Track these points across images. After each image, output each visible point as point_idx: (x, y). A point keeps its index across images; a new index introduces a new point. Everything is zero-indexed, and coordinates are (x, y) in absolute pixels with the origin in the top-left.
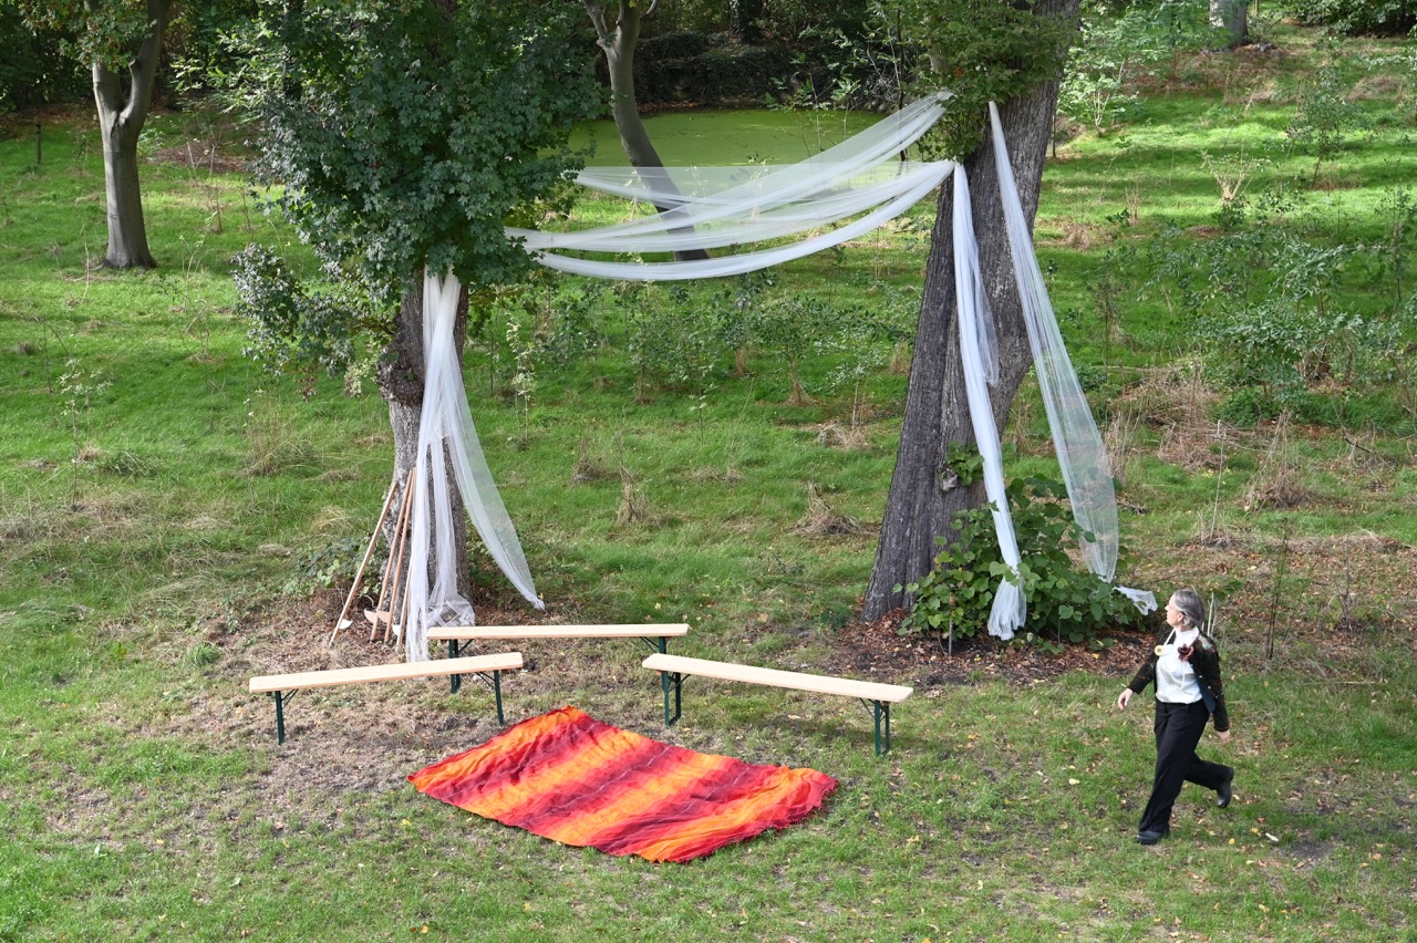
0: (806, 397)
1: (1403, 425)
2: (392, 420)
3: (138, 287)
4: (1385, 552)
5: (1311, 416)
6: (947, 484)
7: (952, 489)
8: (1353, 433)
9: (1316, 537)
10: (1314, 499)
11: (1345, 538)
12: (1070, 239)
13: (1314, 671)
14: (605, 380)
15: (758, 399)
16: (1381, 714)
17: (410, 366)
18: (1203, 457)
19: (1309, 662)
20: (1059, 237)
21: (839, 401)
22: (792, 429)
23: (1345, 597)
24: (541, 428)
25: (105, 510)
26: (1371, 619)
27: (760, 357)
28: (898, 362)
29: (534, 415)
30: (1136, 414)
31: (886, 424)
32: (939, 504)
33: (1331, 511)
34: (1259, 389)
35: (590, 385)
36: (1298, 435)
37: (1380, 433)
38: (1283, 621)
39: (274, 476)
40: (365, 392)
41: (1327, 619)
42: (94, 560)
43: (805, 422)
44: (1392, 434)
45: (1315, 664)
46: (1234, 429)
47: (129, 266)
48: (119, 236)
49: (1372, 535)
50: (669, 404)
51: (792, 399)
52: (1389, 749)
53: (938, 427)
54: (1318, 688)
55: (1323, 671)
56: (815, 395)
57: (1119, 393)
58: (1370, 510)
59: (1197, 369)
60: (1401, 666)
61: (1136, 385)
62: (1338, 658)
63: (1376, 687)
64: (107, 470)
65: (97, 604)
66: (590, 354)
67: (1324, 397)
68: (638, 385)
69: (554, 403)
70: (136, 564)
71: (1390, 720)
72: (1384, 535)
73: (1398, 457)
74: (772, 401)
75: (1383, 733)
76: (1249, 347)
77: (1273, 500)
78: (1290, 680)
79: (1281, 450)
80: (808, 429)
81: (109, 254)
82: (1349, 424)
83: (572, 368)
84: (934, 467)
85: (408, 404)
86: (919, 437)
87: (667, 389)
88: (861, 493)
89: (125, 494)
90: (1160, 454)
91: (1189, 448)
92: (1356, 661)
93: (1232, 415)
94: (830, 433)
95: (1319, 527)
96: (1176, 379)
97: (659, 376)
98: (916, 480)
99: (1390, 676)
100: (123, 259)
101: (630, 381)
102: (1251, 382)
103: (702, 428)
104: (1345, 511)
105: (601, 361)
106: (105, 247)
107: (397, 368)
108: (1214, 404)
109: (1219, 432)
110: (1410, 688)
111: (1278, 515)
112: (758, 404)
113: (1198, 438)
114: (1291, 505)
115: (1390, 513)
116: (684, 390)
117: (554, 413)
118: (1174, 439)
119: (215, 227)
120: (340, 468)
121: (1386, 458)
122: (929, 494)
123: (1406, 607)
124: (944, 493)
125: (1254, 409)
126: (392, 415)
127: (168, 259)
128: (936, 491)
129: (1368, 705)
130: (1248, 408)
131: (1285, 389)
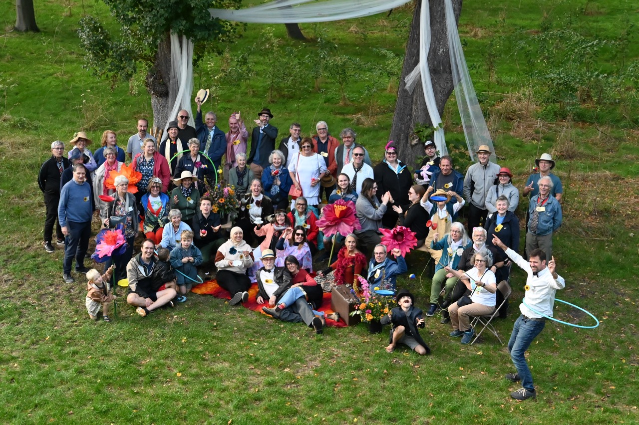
0: (348, 102)
1: (623, 123)
2: (152, 104)
3: (30, 41)
4: (613, 180)
5: (581, 118)
6: (415, 142)
7: (416, 144)
8: (600, 126)
9: (582, 173)
10: (582, 156)
11: (596, 173)
12: (473, 33)
13: (580, 233)
14: (253, 92)
15: (325, 102)
16: (610, 253)
17: (161, 78)
18: (531, 135)
19: (578, 229)
20: (467, 33)
21: (364, 104)
22: (341, 117)
23: (595, 200)
24: (223, 113)
25: (12, 145)
26: (607, 210)
27: (326, 83)
28: (391, 87)
29: (219, 106)
30: (501, 114)
31: (385, 116)
32: (409, 151)
33: (589, 162)
34: (558, 105)
35: (246, 93)
36: (575, 127)
37: (612, 127)
38: (566, 211)
39: (95, 131)
40: (139, 93)
41: (586, 210)
42: (8, 168)
43: (347, 114)
44: (618, 127)
45: (580, 230)
46: (546, 123)
47: (27, 31)
48: (22, 16)
49: (608, 172)
50: (284, 103)
51: (341, 103)
52: (614, 269)
53: (410, 115)
54: (581, 241)
55: (584, 233)
56: (353, 101)
57: (493, 105)
58: (607, 161)
59: (530, 95)
60: (619, 232)
61: (502, 101)
62: (591, 227)
63: (608, 241)
64: (14, 126)
65: (8, 188)
66: (247, 79)
67: (587, 109)
68: (269, 94)
69: (229, 101)
70: (27, 171)
71: (613, 256)
72: (613, 173)
73: (620, 137)
74: (332, 103)
75: (609, 261)
76: (555, 84)
77: (563, 156)
78: (569, 237)
79: (567, 132)
80: (349, 117)
81: (16, 25)
82: (598, 122)
83: (239, 85)
84: (408, 134)
85: (160, 96)
86: (401, 119)
87: (283, 96)
88: (373, 147)
89: (22, 137)
90: (511, 133)
91: (525, 131)
92: (599, 229)
93: (544, 117)
94: (358, 119)
95: (585, 168)
96: (520, 99)
97: (279, 90)
98: (400, 140)
99: (614, 236)
100: (24, 27)
101: (265, 92)
102: (554, 101)
103: (299, 115)
104: (596, 161)
105: (252, 83)
106: (15, 22)
107: (155, 79)
108: (537, 111)
109: (539, 124)
110: (623, 242)
111: (565, 162)
112: (326, 105)
113: (530, 126)
114: (571, 158)
115: (616, 163)
116: (292, 97)
117: (229, 106)
118: (518, 127)
119: (68, 14)
120: (127, 128)
121: (615, 138)
122: (405, 146)
123: (622, 205)
124: (412, 146)
125: (555, 114)
126: (152, 101)
127: (45, 28)
128: (409, 145)
129: (604, 249)
130: (552, 114)
131: (571, 104)
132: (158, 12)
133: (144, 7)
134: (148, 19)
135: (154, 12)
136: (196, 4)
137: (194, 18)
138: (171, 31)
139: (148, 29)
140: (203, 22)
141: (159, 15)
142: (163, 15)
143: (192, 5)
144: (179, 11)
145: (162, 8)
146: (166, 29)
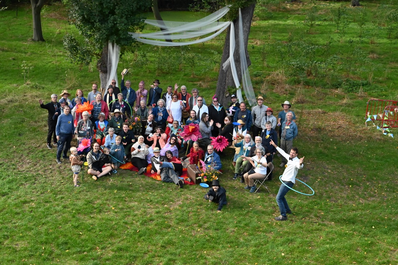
0: (195, 76)
1: (327, 86)
2: (100, 76)
3: (40, 46)
4: (323, 114)
5: (307, 84)
6: (227, 95)
7: (228, 96)
8: (316, 88)
9: (308, 110)
10: (307, 102)
11: (314, 110)
12: (255, 43)
13: (307, 139)
14: (149, 71)
15: (184, 76)
16: (321, 149)
17: (104, 64)
18: (284, 92)
19: (306, 137)
20: (252, 42)
21: (203, 77)
22: (192, 83)
23: (314, 123)
24: (134, 81)
25: (31, 96)
26: (320, 128)
27: (185, 66)
28: (216, 69)
29: (133, 78)
30: (269, 82)
31: (213, 82)
32: (225, 100)
33: (311, 105)
34: (296, 77)
35: (146, 71)
36: (305, 88)
37: (322, 88)
38: (300, 128)
39: (72, 90)
40: (94, 71)
41: (309, 128)
42: (29, 108)
43: (195, 81)
44: (325, 88)
45: (307, 138)
46: (290, 86)
47: (38, 41)
48: (36, 34)
49: (320, 110)
50: (164, 76)
51: (192, 76)
52: (323, 157)
53: (225, 82)
54: (307, 143)
55: (308, 139)
56: (197, 75)
57: (265, 77)
58: (320, 104)
59: (283, 72)
60: (326, 139)
61: (269, 76)
62: (312, 136)
63: (320, 143)
64: (32, 87)
65: (29, 118)
66: (146, 65)
67: (310, 79)
68: (157, 72)
69: (137, 75)
70: (39, 109)
71: (323, 150)
72: (323, 110)
73: (326, 93)
74: (187, 76)
75: (321, 153)
76: (295, 67)
77: (299, 102)
78: (301, 141)
79: (300, 90)
80: (195, 83)
81: (33, 38)
82: (315, 86)
83: (142, 67)
84: (224, 91)
85: (104, 73)
86: (221, 84)
87: (164, 73)
88: (207, 98)
89: (36, 93)
90: (274, 91)
91: (281, 90)
92: (316, 137)
93: (290, 83)
94: (200, 84)
95: (309, 108)
96: (278, 75)
97: (162, 70)
98: (220, 94)
99: (323, 141)
100: (37, 39)
101: (155, 71)
102: (295, 76)
103: (171, 82)
104: (314, 104)
105: (148, 66)
106: (32, 36)
107: (101, 64)
108: (286, 80)
109: (287, 86)
110: (327, 143)
111: (299, 105)
112: (185, 77)
113: (283, 88)
114: (302, 103)
115: (324, 105)
116: (167, 73)
117: (137, 77)
118: (277, 88)
119: (59, 32)
120: (87, 88)
121: (324, 93)
122: (223, 97)
123: (327, 126)
124: (226, 97)
125: (295, 82)
126: (100, 75)
127: (47, 40)
128: (224, 97)
129: (318, 147)
130: (294, 81)
131: (302, 77)
132: (103, 32)
133: (96, 29)
134: (98, 35)
135: (101, 32)
136: (121, 28)
137: (120, 35)
138: (109, 41)
139: (98, 40)
140: (124, 37)
141: (103, 33)
142: (105, 33)
143: (119, 28)
144: (113, 31)
145: (105, 30)
146: (107, 40)
